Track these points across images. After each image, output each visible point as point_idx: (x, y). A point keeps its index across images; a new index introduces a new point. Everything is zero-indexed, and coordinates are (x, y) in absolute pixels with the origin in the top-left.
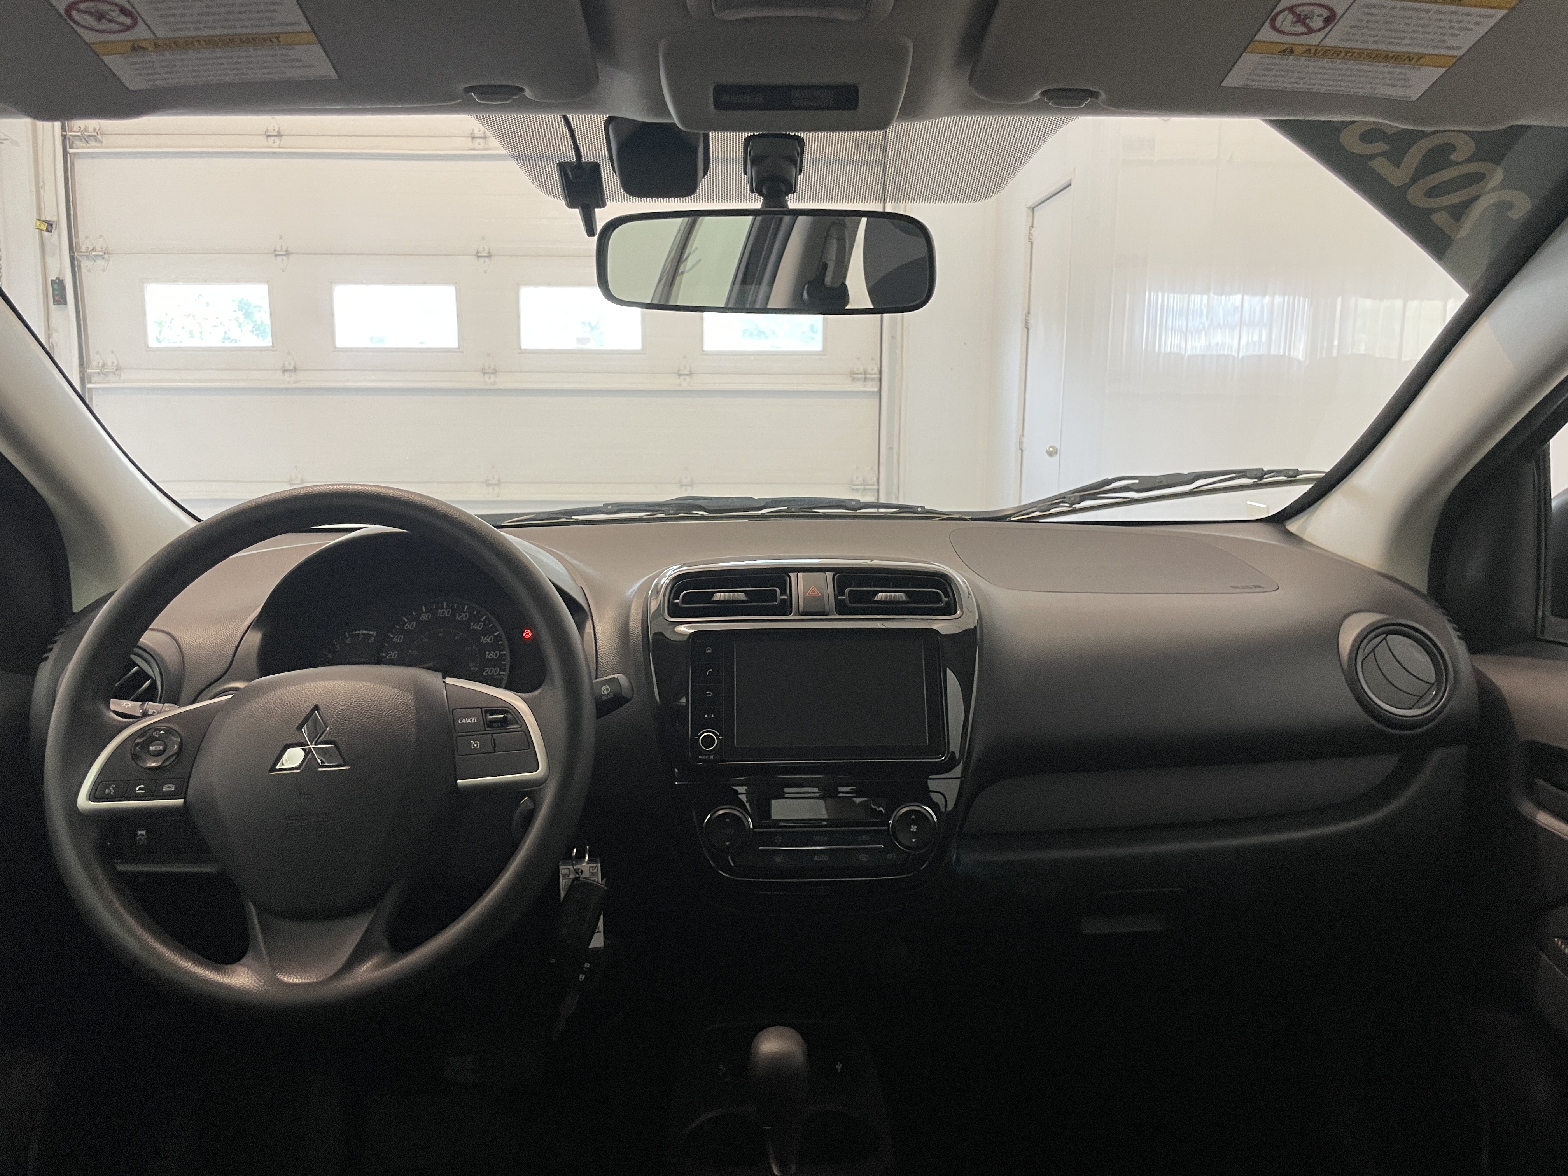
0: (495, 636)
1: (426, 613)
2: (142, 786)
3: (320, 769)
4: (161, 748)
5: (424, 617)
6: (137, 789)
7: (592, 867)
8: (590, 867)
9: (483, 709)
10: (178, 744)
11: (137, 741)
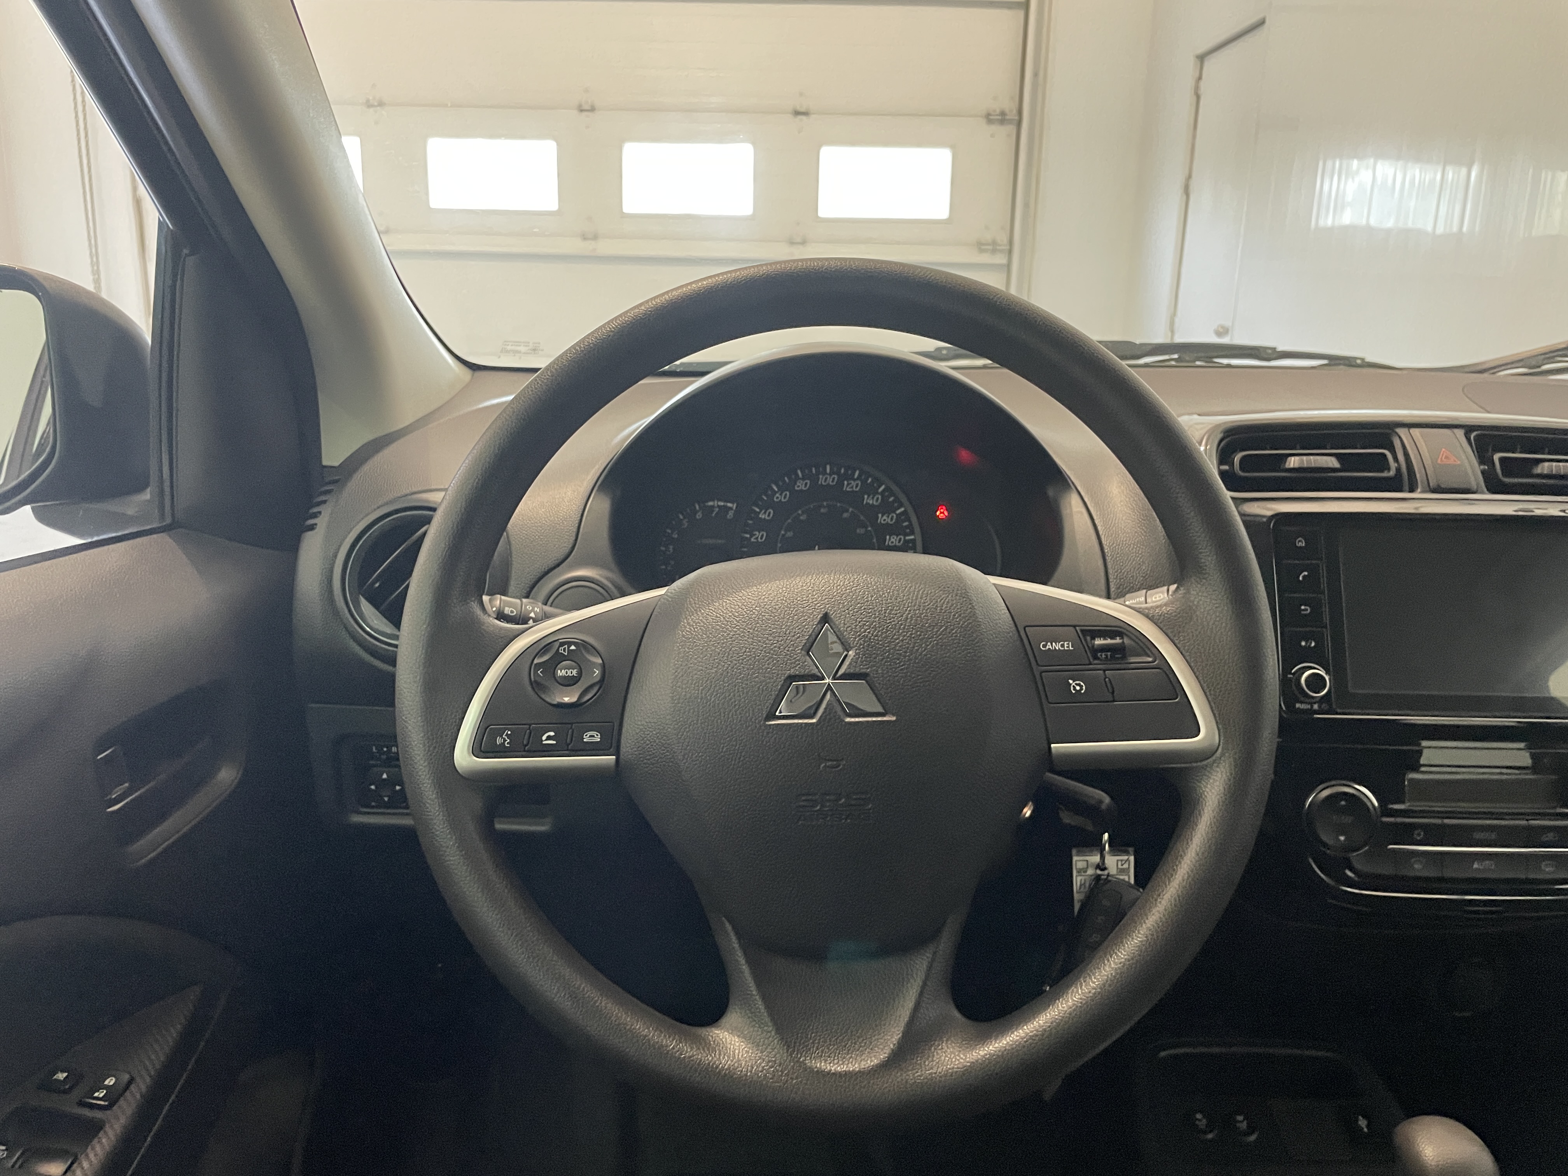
0: (897, 515)
2: (552, 734)
3: (848, 720)
4: (575, 672)
5: (801, 485)
6: (544, 738)
7: (1122, 861)
8: (1118, 861)
9: (1077, 628)
10: (600, 668)
11: (536, 661)
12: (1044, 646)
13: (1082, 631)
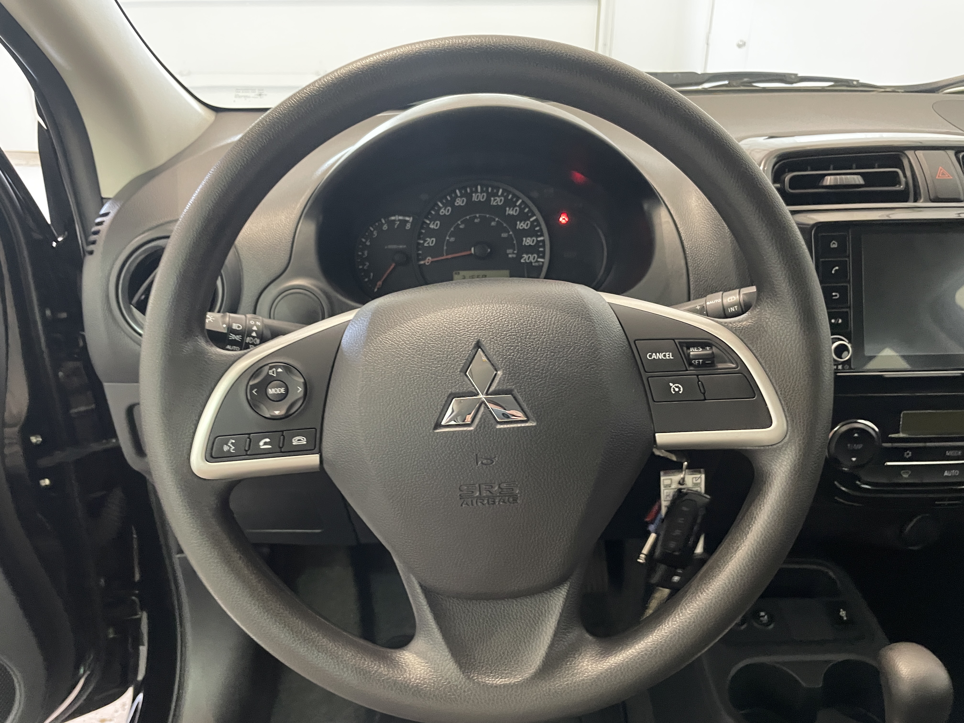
0: (531, 222)
1: (461, 197)
2: (268, 440)
3: (499, 426)
4: (282, 390)
5: (459, 202)
6: (261, 443)
7: (696, 478)
8: (693, 478)
9: (676, 341)
10: (302, 385)
11: (251, 383)
12: (650, 356)
13: (680, 343)
